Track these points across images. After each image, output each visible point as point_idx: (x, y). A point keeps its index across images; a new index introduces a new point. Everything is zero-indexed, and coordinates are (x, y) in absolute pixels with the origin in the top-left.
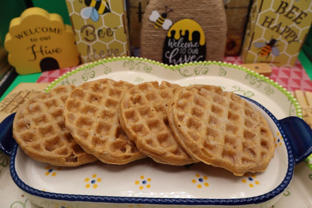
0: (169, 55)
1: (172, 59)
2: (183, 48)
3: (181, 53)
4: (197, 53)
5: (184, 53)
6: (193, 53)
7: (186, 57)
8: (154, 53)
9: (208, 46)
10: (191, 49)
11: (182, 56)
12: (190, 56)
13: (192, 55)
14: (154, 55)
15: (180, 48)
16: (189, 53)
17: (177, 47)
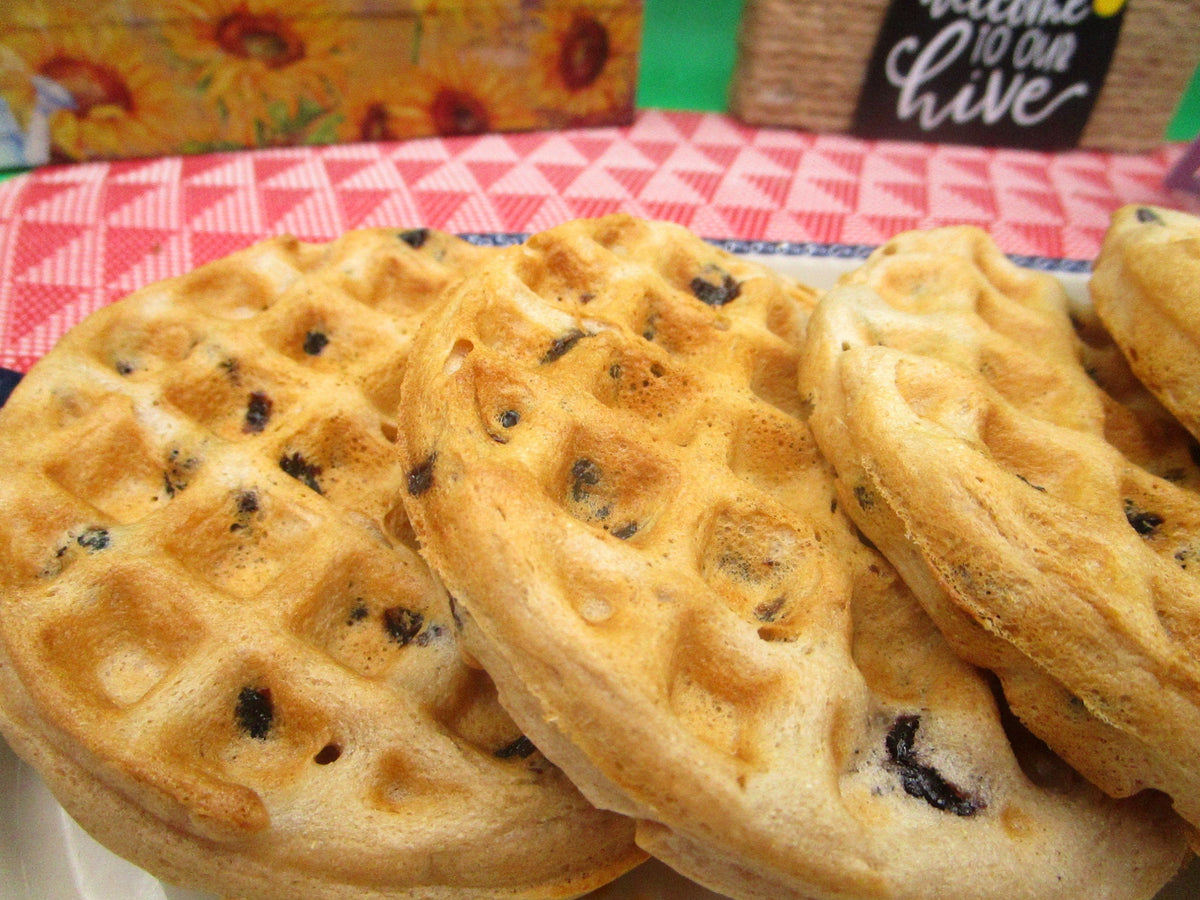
0: (906, 63)
1: (921, 90)
2: (994, 26)
3: (975, 56)
4: (1061, 64)
5: (991, 60)
6: (1038, 64)
7: (995, 81)
8: (821, 49)
9: (1131, 27)
10: (1034, 34)
11: (976, 75)
12: (1018, 80)
13: (1031, 73)
14: (824, 59)
15: (977, 24)
16: (1020, 62)
17: (965, 16)
